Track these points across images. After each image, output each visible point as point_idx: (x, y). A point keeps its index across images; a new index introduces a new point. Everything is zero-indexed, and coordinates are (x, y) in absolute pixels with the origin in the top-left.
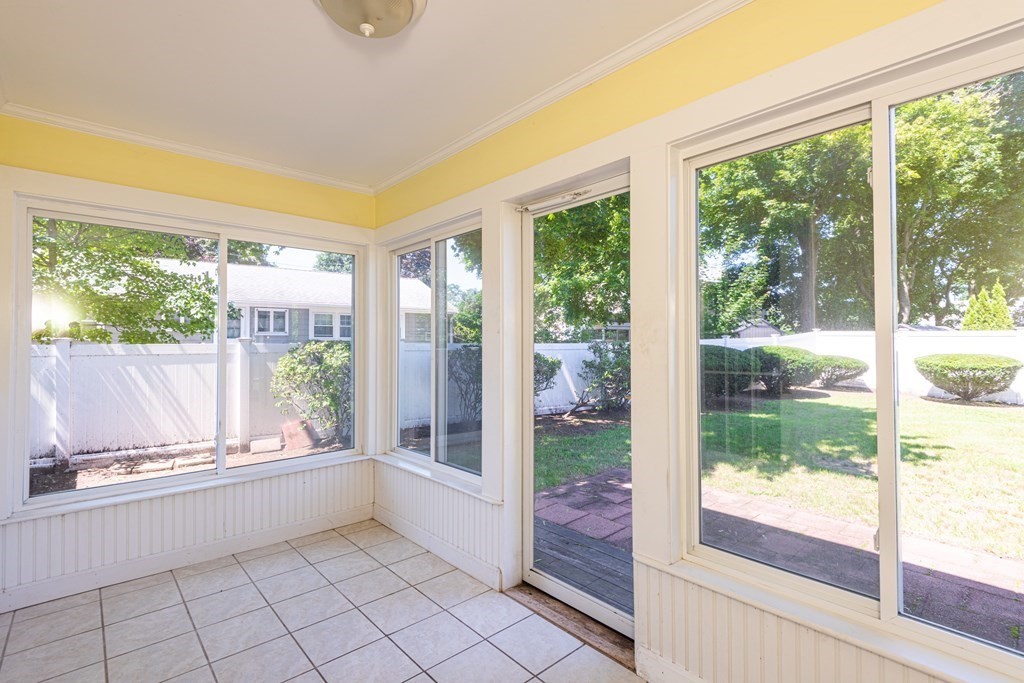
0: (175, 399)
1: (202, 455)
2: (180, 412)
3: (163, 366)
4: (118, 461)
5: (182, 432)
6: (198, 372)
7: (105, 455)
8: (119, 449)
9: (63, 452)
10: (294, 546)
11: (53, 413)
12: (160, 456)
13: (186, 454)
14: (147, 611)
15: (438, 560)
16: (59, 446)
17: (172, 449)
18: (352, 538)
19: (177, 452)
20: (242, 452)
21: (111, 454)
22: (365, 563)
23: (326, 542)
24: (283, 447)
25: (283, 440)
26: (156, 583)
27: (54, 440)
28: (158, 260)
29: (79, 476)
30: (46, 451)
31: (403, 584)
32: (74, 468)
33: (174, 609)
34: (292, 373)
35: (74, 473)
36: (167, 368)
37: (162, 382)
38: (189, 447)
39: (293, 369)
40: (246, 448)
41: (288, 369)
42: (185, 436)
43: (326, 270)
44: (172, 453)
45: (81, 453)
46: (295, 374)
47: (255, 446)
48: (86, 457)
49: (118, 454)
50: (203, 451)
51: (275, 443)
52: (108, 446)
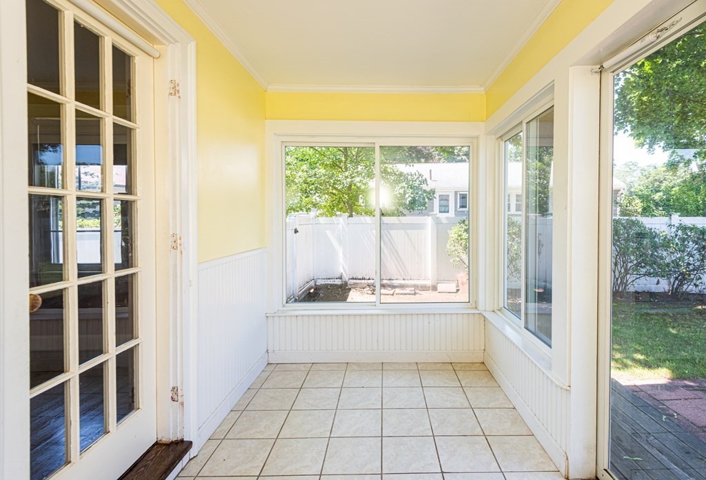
0: (396, 251)
1: (410, 289)
2: (399, 260)
3: (390, 231)
4: (369, 286)
5: (400, 272)
6: (408, 235)
7: (363, 281)
8: (369, 279)
9: (346, 277)
10: (419, 369)
11: (341, 255)
12: (389, 286)
13: (402, 286)
14: (323, 386)
15: (519, 420)
16: (344, 273)
17: (395, 282)
18: (460, 374)
19: (397, 285)
20: (433, 290)
21: (366, 281)
22: (459, 399)
23: (441, 372)
24: (458, 290)
25: (458, 286)
26: (336, 369)
27: (342, 271)
28: (397, 165)
29: (351, 291)
30: (338, 276)
31: (478, 431)
32: (350, 287)
33: (335, 390)
34: (459, 238)
35: (350, 289)
36: (391, 232)
37: (389, 240)
38: (403, 282)
39: (460, 236)
40: (434, 288)
41: (457, 235)
42: (401, 275)
43: (514, 160)
44: (395, 285)
45: (353, 279)
46: (461, 239)
47: (441, 287)
48: (355, 281)
49: (369, 281)
50: (411, 286)
51: (453, 287)
52: (364, 276)
